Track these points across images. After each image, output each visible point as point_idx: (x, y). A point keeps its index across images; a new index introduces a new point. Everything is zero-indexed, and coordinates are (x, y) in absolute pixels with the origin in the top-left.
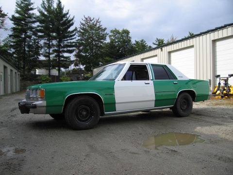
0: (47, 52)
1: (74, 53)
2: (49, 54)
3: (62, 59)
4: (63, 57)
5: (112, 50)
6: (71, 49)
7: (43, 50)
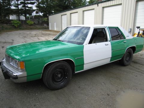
0: (16, 4)
1: (35, 4)
2: (18, 5)
3: (27, 8)
4: (27, 7)
5: (61, 3)
6: (33, 1)
7: (13, 2)
